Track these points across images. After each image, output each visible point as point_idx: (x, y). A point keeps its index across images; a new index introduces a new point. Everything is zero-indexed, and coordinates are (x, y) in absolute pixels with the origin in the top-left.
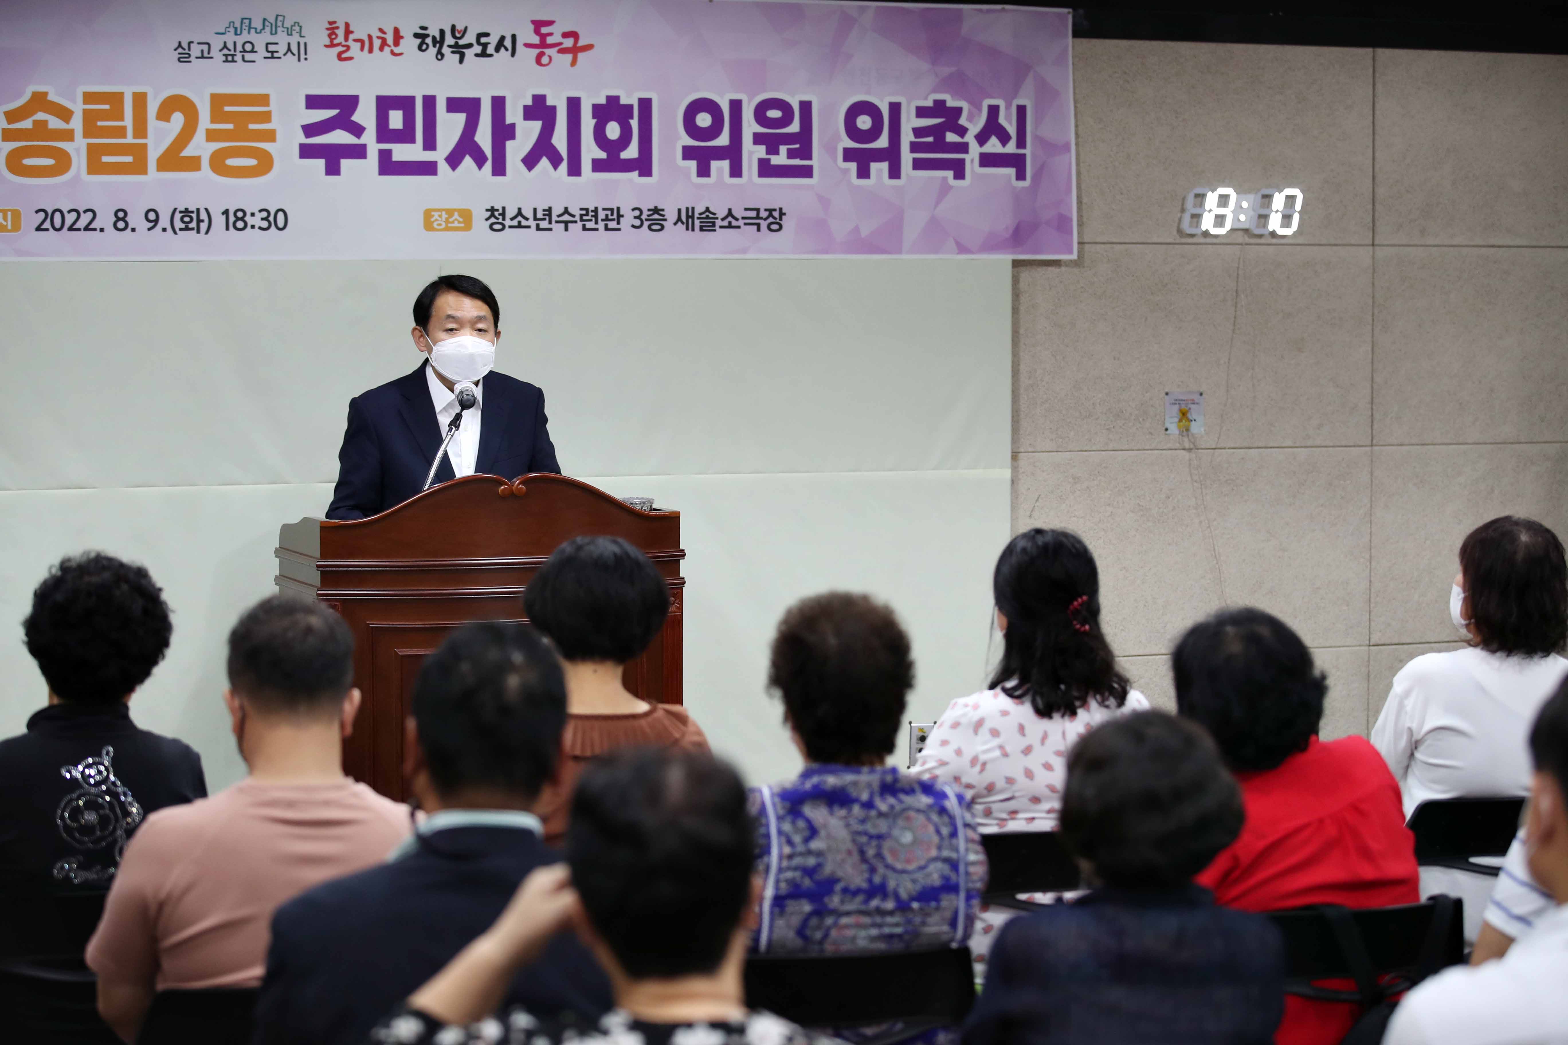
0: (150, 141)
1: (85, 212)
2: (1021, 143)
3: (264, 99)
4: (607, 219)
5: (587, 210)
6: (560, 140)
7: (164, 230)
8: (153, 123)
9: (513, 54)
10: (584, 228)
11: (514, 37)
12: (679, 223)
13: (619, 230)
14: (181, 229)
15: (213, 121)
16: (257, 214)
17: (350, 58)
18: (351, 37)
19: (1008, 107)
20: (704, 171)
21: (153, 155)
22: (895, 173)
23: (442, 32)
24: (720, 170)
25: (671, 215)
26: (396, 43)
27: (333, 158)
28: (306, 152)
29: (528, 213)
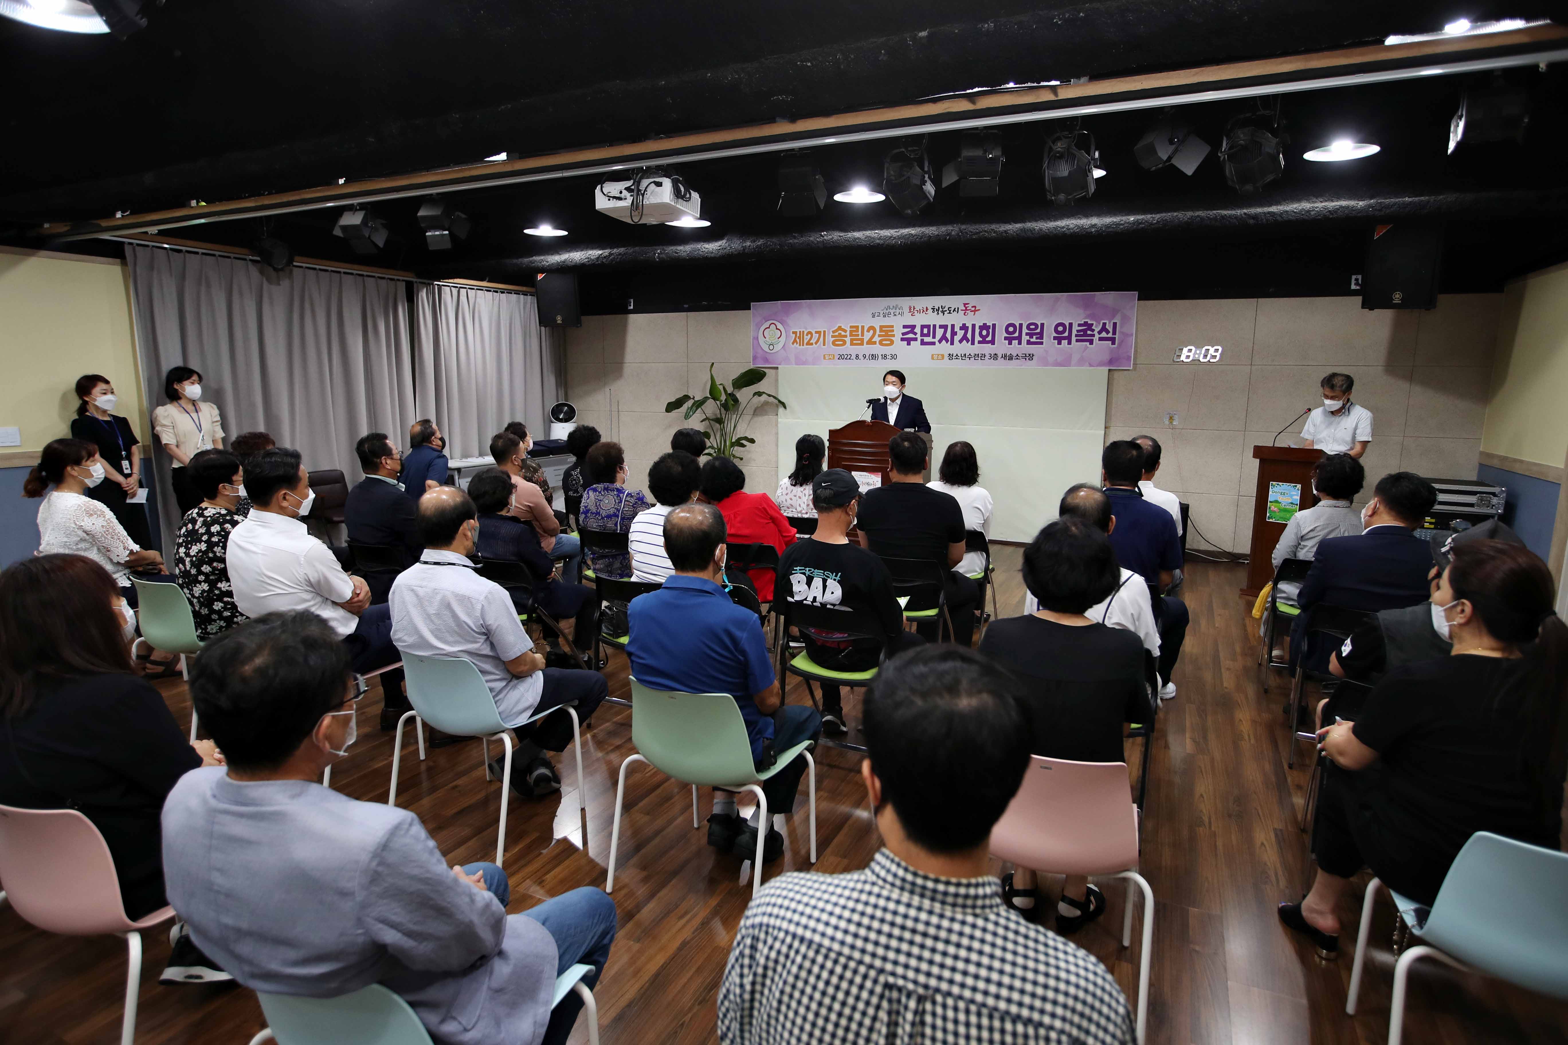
0: (865, 337)
1: (849, 355)
2: (1114, 333)
3: (892, 326)
4: (981, 357)
5: (975, 355)
6: (969, 336)
7: (867, 360)
8: (865, 332)
9: (957, 313)
10: (974, 359)
11: (958, 308)
12: (1002, 358)
13: (984, 360)
14: (870, 359)
15: (880, 332)
16: (888, 355)
17: (914, 315)
18: (915, 310)
19: (1110, 323)
20: (1010, 343)
21: (865, 341)
22: (1069, 343)
23: (939, 307)
24: (1015, 343)
25: (1000, 356)
26: (927, 311)
27: (909, 341)
28: (902, 340)
29: (959, 355)
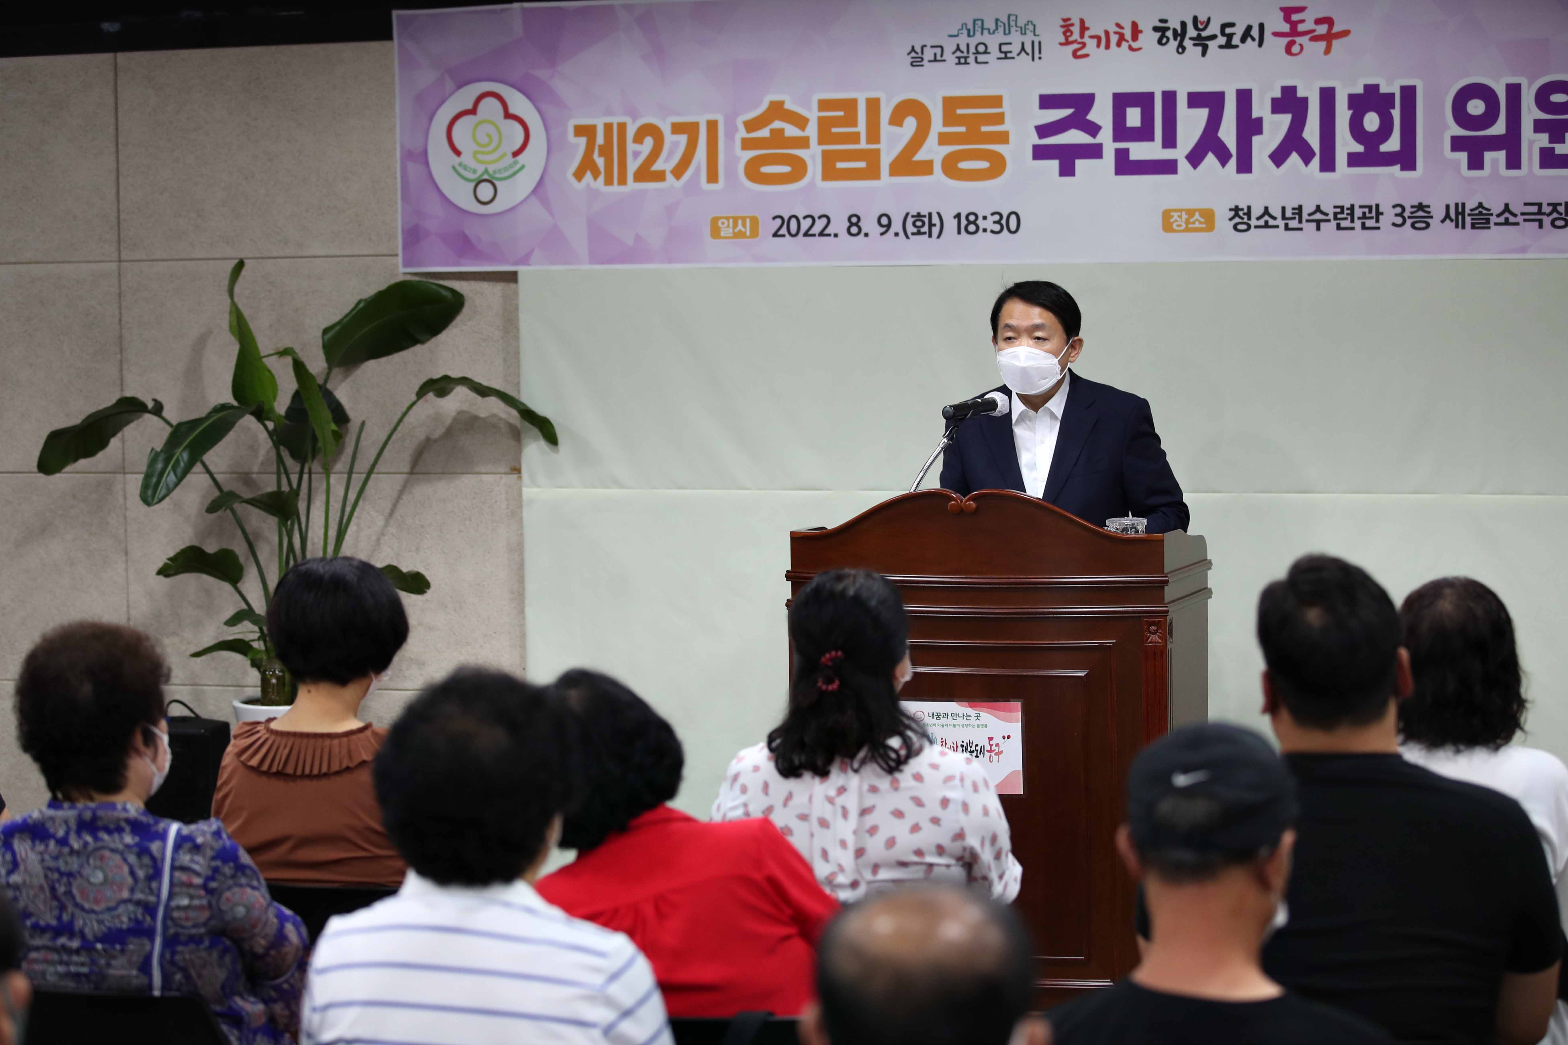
0: (883, 146)
1: (820, 217)
3: (997, 101)
4: (1364, 216)
5: (1342, 208)
6: (1312, 134)
7: (897, 234)
8: (885, 128)
9: (1260, 44)
10: (1339, 227)
11: (1261, 27)
12: (1448, 221)
13: (1378, 228)
14: (913, 234)
15: (945, 124)
16: (989, 217)
17: (1087, 56)
18: (1087, 33)
20: (1476, 163)
21: (885, 161)
23: (1183, 25)
24: (1495, 162)
25: (1438, 212)
26: (1135, 38)
27: (1067, 159)
28: (1040, 153)
29: (1276, 212)
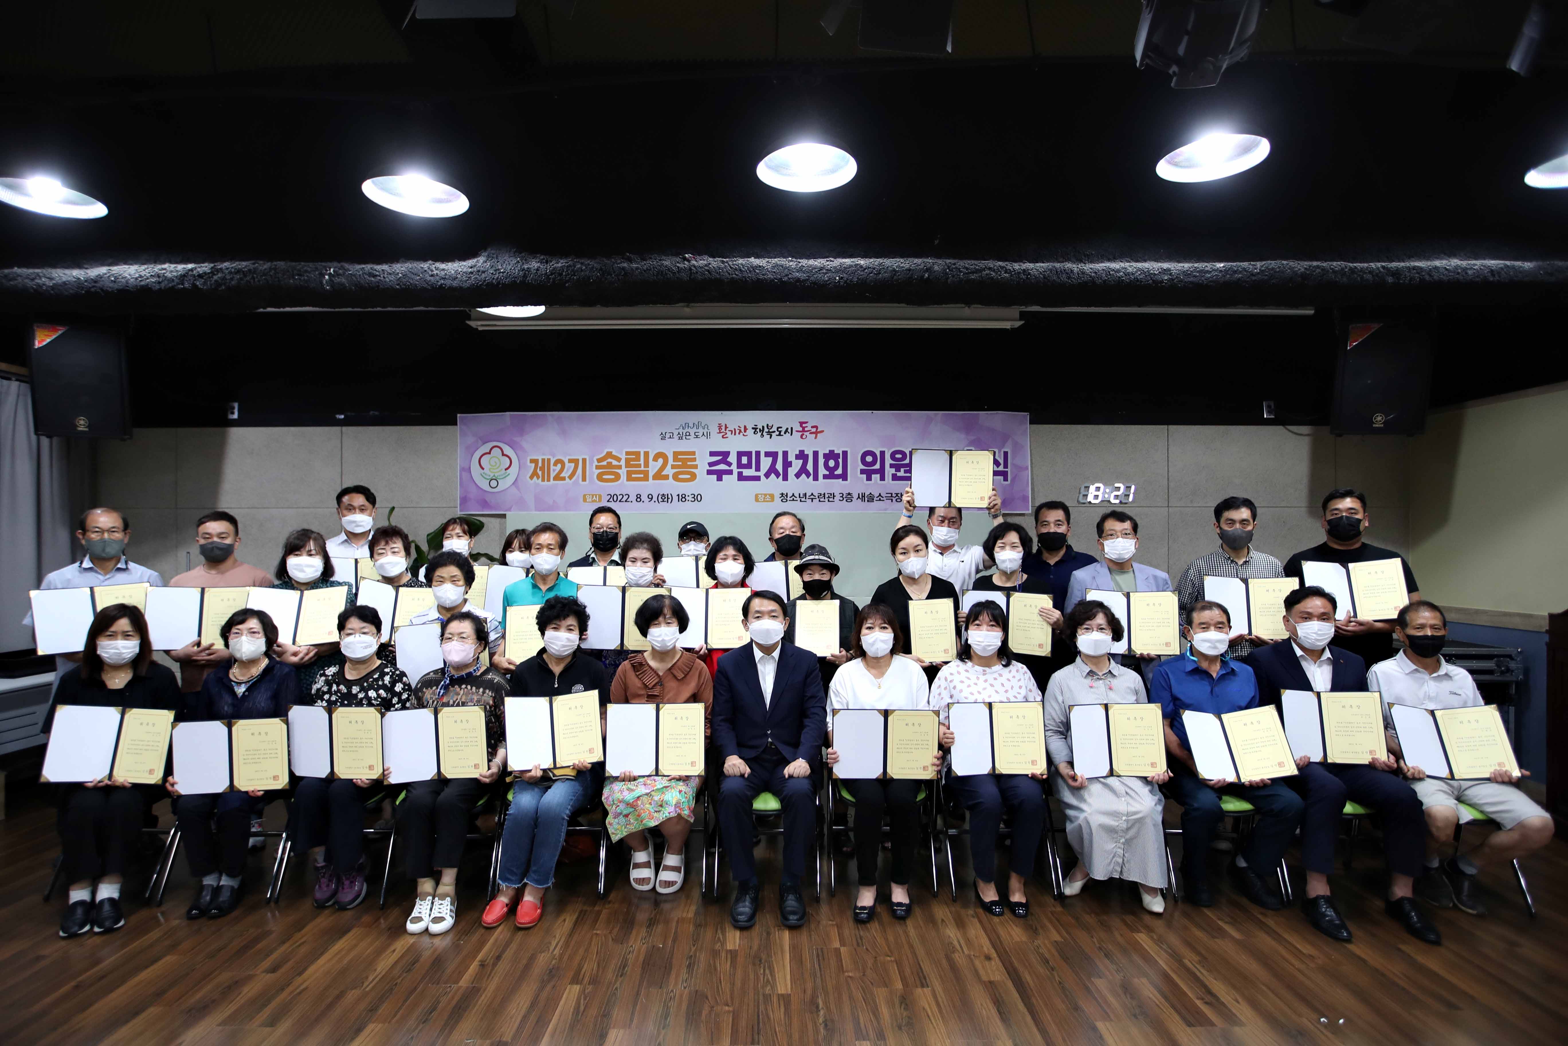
0: (650, 469)
1: (625, 495)
2: (1006, 466)
3: (694, 453)
4: (829, 497)
5: (821, 494)
6: (810, 467)
7: (655, 502)
8: (651, 462)
9: (791, 435)
10: (820, 501)
11: (792, 428)
12: (859, 499)
13: (834, 502)
14: (661, 502)
15: (674, 461)
16: (690, 496)
17: (727, 437)
18: (728, 429)
19: (999, 452)
20: (869, 479)
21: (651, 475)
23: (763, 427)
24: (876, 478)
25: (855, 496)
26: (745, 432)
27: (720, 475)
28: (709, 472)
29: (797, 495)
